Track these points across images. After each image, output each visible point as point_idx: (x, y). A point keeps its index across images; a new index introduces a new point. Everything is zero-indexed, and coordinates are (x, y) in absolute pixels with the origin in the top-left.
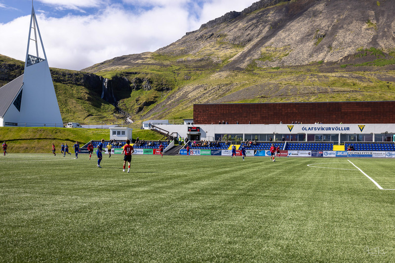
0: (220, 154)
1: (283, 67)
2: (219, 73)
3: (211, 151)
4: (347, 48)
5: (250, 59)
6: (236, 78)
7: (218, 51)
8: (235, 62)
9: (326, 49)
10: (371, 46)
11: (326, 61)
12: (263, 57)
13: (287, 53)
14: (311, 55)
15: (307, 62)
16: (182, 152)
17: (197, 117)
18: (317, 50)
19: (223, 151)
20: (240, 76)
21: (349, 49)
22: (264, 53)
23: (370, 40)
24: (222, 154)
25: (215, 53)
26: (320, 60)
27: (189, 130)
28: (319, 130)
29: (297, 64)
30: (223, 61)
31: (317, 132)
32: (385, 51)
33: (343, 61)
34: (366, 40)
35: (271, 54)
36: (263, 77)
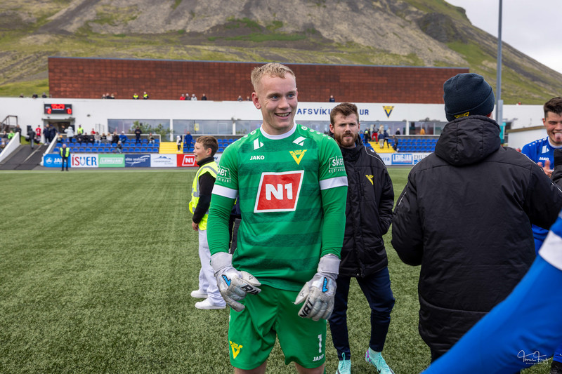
0: (147, 164)
1: (131, 35)
2: (34, 36)
3: (126, 157)
4: (214, 15)
5: (81, 20)
6: (61, 45)
7: (29, 4)
8: (57, 22)
9: (188, 15)
10: (244, 16)
11: (188, 31)
12: (101, 19)
13: (134, 15)
14: (168, 22)
15: (162, 31)
16: (49, 160)
17: (59, 85)
18: (175, 15)
19: (154, 157)
20: (68, 42)
21: (216, 17)
22: (101, 14)
23: (242, 9)
24: (153, 164)
25: (24, 8)
26: (180, 28)
27: (46, 112)
28: (316, 113)
29: (149, 32)
30: (39, 20)
31: (313, 117)
32: (262, 24)
33: (210, 32)
34: (237, 8)
35: (112, 15)
36: (103, 46)
